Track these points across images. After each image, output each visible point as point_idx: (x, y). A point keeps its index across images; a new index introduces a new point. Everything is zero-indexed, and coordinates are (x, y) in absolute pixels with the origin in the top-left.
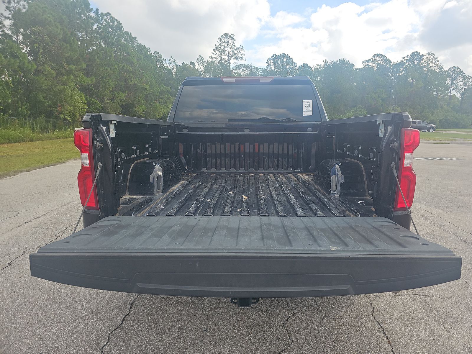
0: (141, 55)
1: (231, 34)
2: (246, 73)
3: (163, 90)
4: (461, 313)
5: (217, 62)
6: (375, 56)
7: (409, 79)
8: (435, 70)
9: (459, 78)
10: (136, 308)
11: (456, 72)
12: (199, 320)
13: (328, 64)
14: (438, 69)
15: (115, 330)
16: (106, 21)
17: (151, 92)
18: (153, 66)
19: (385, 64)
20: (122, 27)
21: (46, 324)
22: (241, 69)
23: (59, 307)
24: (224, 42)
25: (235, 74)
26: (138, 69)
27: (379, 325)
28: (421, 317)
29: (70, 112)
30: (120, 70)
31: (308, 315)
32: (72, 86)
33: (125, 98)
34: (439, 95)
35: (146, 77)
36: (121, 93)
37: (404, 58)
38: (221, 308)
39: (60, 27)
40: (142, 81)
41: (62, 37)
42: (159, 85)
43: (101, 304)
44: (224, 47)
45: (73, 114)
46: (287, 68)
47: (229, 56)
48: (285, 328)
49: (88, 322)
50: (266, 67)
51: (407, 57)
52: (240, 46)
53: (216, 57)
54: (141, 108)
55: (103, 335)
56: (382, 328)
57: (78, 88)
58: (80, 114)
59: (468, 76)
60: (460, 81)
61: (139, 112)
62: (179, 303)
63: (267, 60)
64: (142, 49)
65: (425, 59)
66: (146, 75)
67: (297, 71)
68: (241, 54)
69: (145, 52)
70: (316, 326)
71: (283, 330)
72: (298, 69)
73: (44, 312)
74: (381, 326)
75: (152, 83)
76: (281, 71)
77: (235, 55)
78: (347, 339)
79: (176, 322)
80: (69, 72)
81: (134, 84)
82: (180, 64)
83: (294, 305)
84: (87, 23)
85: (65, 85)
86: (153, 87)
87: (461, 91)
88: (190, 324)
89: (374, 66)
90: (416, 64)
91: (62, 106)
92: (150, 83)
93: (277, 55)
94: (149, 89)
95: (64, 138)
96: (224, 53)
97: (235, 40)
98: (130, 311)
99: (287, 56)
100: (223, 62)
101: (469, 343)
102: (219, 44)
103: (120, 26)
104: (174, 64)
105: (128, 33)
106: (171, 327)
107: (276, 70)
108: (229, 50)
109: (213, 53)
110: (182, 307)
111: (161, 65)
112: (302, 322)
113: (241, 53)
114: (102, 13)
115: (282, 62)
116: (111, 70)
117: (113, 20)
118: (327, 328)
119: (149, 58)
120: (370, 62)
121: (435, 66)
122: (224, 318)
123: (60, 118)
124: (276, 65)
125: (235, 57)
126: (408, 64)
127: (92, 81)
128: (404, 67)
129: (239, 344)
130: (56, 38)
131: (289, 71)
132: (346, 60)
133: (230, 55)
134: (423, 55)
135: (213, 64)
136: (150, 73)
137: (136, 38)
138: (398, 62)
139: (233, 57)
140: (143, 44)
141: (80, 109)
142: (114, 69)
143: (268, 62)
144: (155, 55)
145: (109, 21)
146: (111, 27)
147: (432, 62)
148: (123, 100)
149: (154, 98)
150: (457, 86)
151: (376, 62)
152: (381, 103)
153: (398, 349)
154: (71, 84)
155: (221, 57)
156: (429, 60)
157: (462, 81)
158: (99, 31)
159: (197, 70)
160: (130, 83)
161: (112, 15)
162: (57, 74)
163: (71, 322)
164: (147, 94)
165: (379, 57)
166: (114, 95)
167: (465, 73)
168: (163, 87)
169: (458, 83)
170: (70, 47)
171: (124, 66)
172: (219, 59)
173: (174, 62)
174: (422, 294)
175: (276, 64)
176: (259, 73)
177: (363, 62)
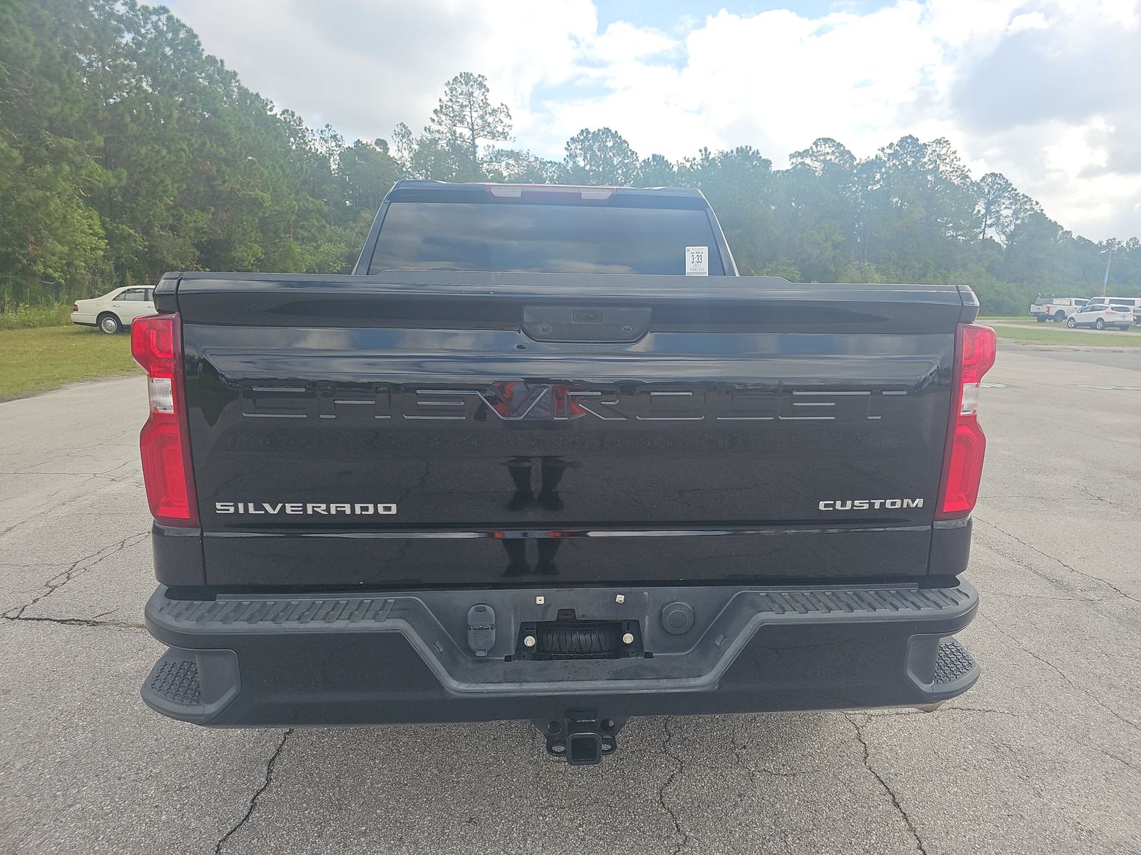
0: (248, 118)
1: (479, 75)
2: (516, 172)
3: (307, 208)
4: (1060, 748)
5: (443, 143)
6: (819, 143)
7: (895, 200)
8: (951, 179)
9: (1003, 201)
10: (284, 771)
11: (998, 186)
12: (450, 795)
13: (711, 157)
14: (959, 179)
15: (232, 832)
16: (156, 27)
17: (275, 210)
18: (280, 147)
19: (842, 162)
20: (199, 44)
21: (44, 825)
22: (504, 163)
23: (76, 777)
24: (461, 94)
25: (490, 173)
26: (241, 153)
27: (882, 786)
28: (974, 761)
29: (60, 258)
30: (192, 154)
31: (716, 770)
32: (66, 191)
33: (208, 226)
34: (959, 237)
35: (262, 172)
36: (196, 212)
37: (883, 149)
38: (503, 762)
39: (33, 38)
40: (252, 183)
41: (38, 63)
42: (297, 194)
43: (188, 764)
44: (462, 106)
45: (69, 264)
46: (616, 164)
47: (472, 130)
48: (664, 805)
49: (159, 814)
50: (565, 159)
51: (890, 148)
52: (500, 106)
53: (442, 130)
54: (249, 251)
55: (201, 848)
56: (890, 794)
57: (81, 196)
58: (88, 264)
59: (1023, 195)
60: (1006, 208)
61: (243, 261)
62: (393, 753)
63: (568, 142)
64: (252, 102)
65: (928, 153)
66: (262, 169)
67: (638, 172)
68: (503, 125)
69: (259, 111)
70: (739, 796)
71: (659, 809)
72: (642, 167)
73: (34, 792)
74: (888, 789)
75: (278, 190)
76: (601, 169)
77: (489, 126)
78: (815, 825)
79: (393, 803)
80: (59, 156)
81: (232, 191)
82: (349, 143)
83: (679, 746)
84: (104, 30)
85: (49, 189)
86: (281, 200)
87: (1008, 230)
88: (427, 806)
89: (817, 166)
90: (909, 164)
91: (39, 242)
92: (274, 188)
93: (592, 131)
94: (270, 203)
95: (45, 326)
96: (461, 122)
97: (488, 91)
98: (269, 780)
99: (615, 135)
100: (458, 142)
101: (1087, 821)
102: (448, 98)
103: (195, 42)
104: (334, 144)
105: (216, 61)
106: (380, 817)
107: (587, 168)
108: (475, 115)
109: (433, 120)
110: (403, 764)
111: (301, 144)
112: (703, 787)
113: (502, 122)
114: (145, 8)
115: (603, 148)
116: (169, 152)
117: (175, 25)
118: (763, 798)
119: (270, 126)
120: (807, 157)
121: (952, 171)
122: (513, 787)
123: (34, 274)
124: (589, 156)
125: (488, 133)
126: (891, 164)
127: (118, 178)
128: (883, 170)
129: (556, 851)
130: (23, 67)
131: (620, 171)
132: (753, 151)
133: (476, 127)
134: (924, 144)
135: (435, 147)
136: (271, 162)
137: (235, 74)
138: (871, 158)
139: (483, 130)
140: (253, 91)
141: (86, 252)
142: (179, 152)
143: (569, 146)
144: (284, 118)
145: (165, 29)
146: (171, 43)
147: (945, 162)
148: (203, 230)
149: (282, 228)
150: (998, 218)
151: (822, 158)
152: (832, 254)
153: (933, 844)
154: (63, 185)
155: (455, 131)
156: (939, 156)
157: (1009, 206)
158: (136, 53)
159: (392, 161)
160: (221, 188)
161: (172, 13)
162: (27, 160)
163: (111, 815)
164: (265, 216)
165: (827, 145)
166: (178, 218)
167: (1016, 190)
168: (307, 200)
169: (1001, 212)
170: (61, 90)
171: (204, 144)
172: (448, 135)
173: (334, 137)
174: (970, 706)
175: (590, 153)
176: (547, 174)
177: (792, 156)
